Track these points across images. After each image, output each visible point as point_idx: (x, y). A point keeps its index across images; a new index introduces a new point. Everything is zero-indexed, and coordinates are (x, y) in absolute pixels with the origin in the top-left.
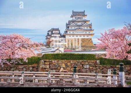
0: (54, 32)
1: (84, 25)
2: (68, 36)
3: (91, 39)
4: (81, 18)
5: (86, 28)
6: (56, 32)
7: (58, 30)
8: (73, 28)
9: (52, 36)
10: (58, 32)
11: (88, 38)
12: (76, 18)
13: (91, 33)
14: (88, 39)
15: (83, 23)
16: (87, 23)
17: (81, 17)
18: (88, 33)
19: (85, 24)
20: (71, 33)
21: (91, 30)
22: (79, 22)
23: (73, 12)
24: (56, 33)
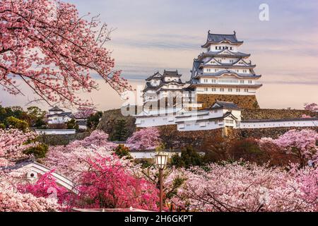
0: (167, 79)
1: (237, 64)
2: (202, 89)
3: (254, 97)
4: (229, 48)
5: (241, 72)
6: (173, 79)
7: (175, 74)
8: (213, 71)
9: (164, 87)
10: (177, 79)
11: (246, 94)
12: (218, 48)
13: (254, 82)
14: (246, 96)
15: (235, 60)
16: (245, 60)
17: (229, 46)
18: (246, 82)
19: (241, 61)
20: (210, 81)
21: (255, 76)
22: (225, 56)
23: (209, 34)
24: (173, 81)
